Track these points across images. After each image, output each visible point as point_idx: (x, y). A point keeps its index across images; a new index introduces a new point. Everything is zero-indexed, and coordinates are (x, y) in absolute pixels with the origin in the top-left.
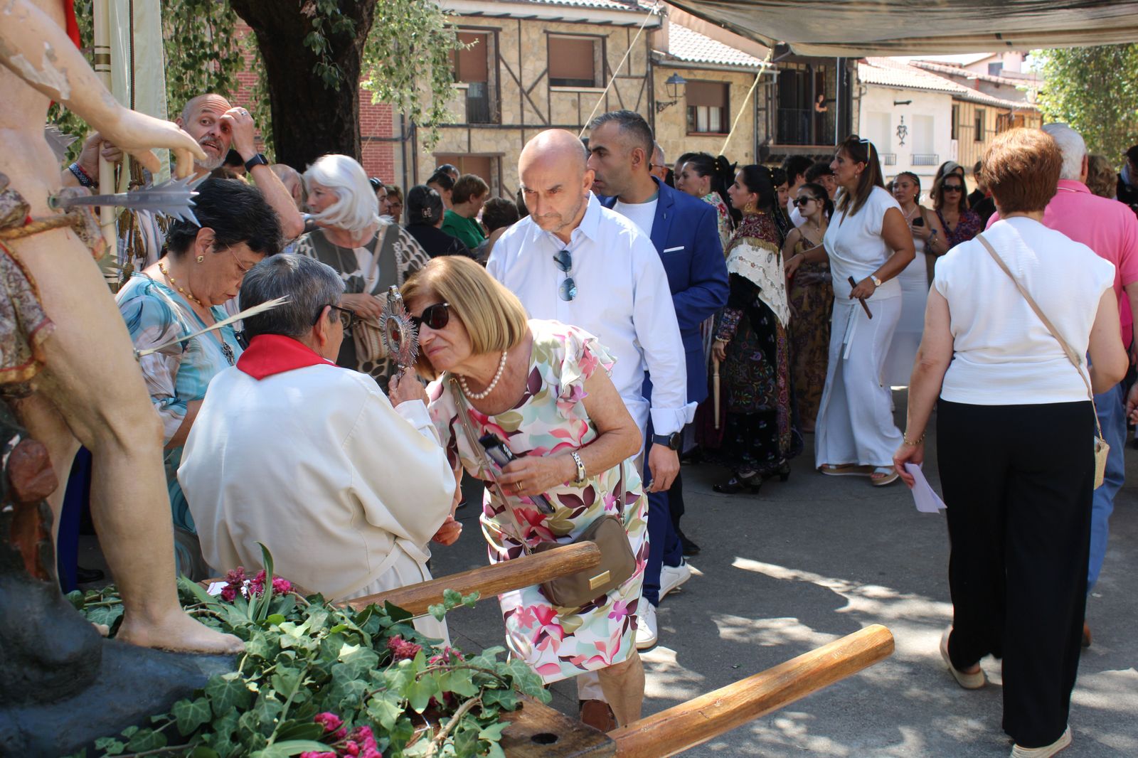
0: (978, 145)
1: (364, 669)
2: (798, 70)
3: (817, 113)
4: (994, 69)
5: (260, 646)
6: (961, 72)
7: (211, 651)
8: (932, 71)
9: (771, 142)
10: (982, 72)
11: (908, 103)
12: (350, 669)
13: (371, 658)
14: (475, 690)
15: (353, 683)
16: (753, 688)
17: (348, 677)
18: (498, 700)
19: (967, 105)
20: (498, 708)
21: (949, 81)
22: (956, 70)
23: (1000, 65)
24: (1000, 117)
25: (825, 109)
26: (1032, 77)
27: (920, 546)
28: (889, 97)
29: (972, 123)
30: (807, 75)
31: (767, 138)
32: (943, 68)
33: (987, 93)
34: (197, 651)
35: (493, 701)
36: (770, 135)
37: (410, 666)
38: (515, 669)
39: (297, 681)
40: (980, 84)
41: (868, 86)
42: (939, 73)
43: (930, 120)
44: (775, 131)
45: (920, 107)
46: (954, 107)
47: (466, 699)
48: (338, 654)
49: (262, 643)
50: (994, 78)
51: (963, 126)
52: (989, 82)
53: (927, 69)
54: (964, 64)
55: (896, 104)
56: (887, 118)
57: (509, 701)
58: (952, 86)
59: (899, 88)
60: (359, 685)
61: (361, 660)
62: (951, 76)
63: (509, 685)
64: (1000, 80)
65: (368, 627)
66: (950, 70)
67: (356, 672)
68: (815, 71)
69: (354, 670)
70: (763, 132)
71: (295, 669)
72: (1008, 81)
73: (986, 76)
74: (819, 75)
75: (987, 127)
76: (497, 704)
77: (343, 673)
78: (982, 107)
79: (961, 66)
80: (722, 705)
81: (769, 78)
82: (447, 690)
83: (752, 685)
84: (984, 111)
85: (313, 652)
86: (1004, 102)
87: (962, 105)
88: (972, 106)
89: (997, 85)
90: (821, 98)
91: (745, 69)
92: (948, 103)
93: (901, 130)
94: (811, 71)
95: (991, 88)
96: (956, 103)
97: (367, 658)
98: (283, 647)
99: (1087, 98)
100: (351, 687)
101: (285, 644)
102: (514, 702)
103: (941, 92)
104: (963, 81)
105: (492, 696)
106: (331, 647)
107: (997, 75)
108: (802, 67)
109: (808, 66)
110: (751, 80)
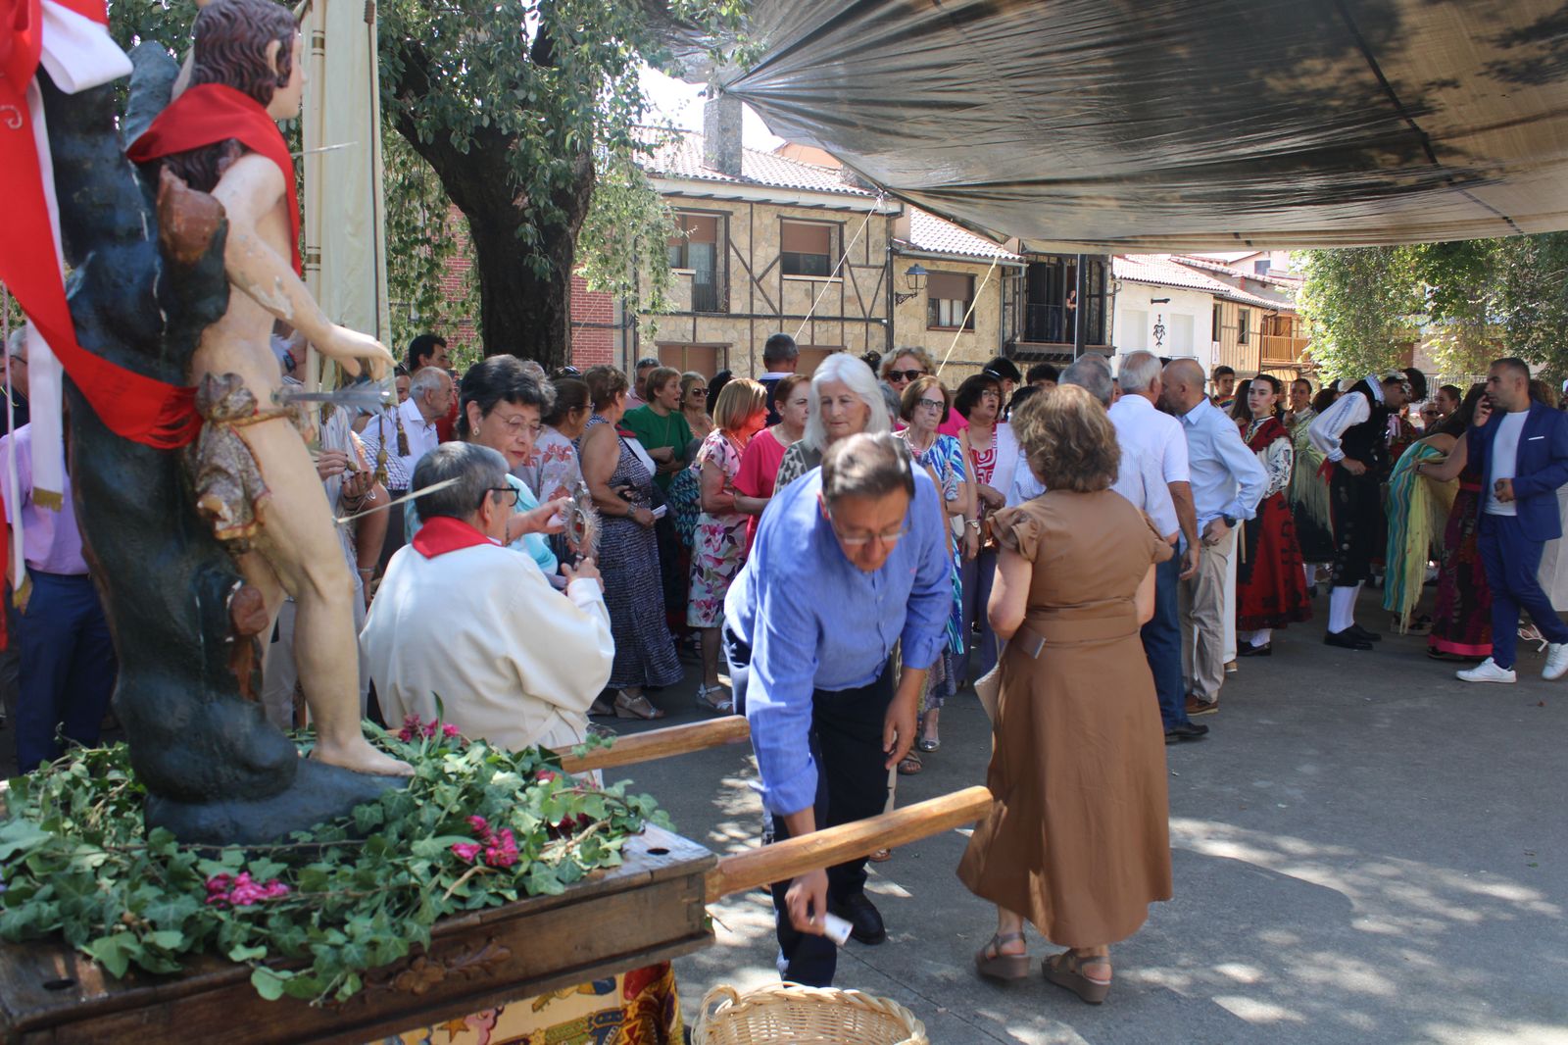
0: (1241, 350)
2: (1049, 264)
3: (1068, 309)
4: (1261, 267)
6: (1226, 269)
8: (1195, 267)
9: (1018, 339)
10: (1248, 270)
11: (1166, 301)
19: (1230, 304)
21: (1211, 279)
22: (1220, 267)
23: (1268, 264)
24: (1265, 317)
28: (1147, 293)
29: (1236, 324)
30: (1057, 270)
31: (1014, 335)
32: (1206, 265)
33: (1252, 293)
34: (375, 772)
36: (1017, 332)
40: (1246, 282)
41: (1123, 282)
42: (1202, 269)
43: (1190, 319)
44: (1023, 328)
45: (1179, 304)
46: (1216, 306)
50: (1260, 277)
51: (1226, 327)
52: (1255, 281)
53: (1187, 265)
54: (1229, 261)
55: (1153, 301)
56: (1143, 316)
58: (1214, 284)
59: (1158, 284)
62: (1215, 273)
64: (1267, 279)
66: (1214, 267)
68: (1067, 265)
70: (1009, 328)
72: (1275, 280)
73: (1253, 276)
74: (1071, 270)
75: (1252, 329)
78: (1247, 308)
79: (1225, 264)
81: (1017, 268)
84: (1249, 311)
86: (1270, 303)
87: (1225, 304)
88: (1236, 305)
89: (1264, 284)
90: (1073, 294)
92: (1209, 303)
93: (1159, 329)
94: (1062, 265)
95: (1257, 287)
96: (1219, 302)
103: (1204, 290)
104: (1227, 279)
107: (1264, 273)
108: (1053, 260)
109: (1059, 259)
110: (998, 272)
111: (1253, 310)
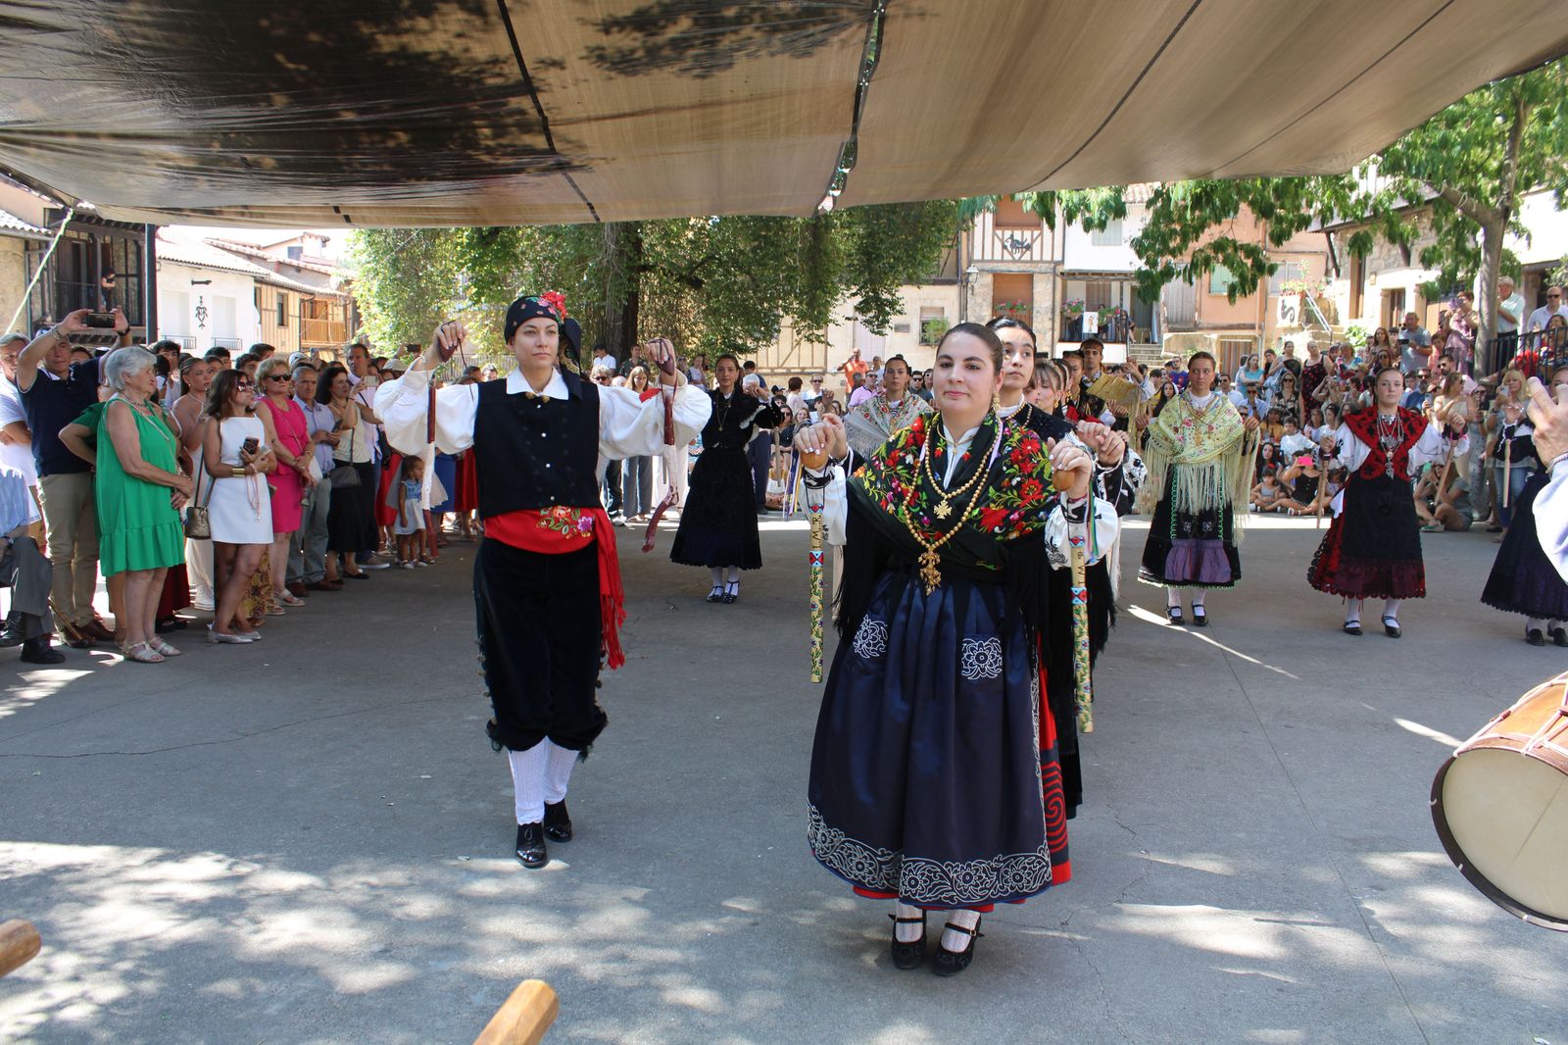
0: (282, 330)
2: (79, 239)
3: (104, 290)
4: (294, 252)
6: (261, 253)
8: (230, 251)
9: (49, 319)
10: (282, 255)
11: (207, 283)
19: (269, 287)
21: (248, 262)
22: (254, 252)
23: (300, 250)
24: (302, 301)
25: (112, 285)
26: (334, 264)
27: (338, 786)
28: (187, 275)
29: (275, 307)
30: (91, 246)
31: (44, 314)
32: (241, 249)
33: (289, 277)
36: (47, 310)
40: (281, 266)
41: (162, 262)
42: (237, 253)
43: (232, 301)
44: (55, 307)
45: (222, 286)
46: (256, 289)
50: (295, 262)
51: (266, 310)
52: (290, 265)
53: (223, 248)
54: (263, 245)
55: (193, 283)
56: (184, 297)
58: (253, 267)
59: (199, 266)
62: (250, 257)
64: (302, 264)
66: (248, 251)
68: (100, 242)
70: (38, 307)
72: (309, 266)
73: (288, 261)
74: (105, 246)
75: (291, 312)
78: (286, 291)
79: (259, 248)
81: (44, 245)
84: (287, 295)
86: (308, 287)
87: (264, 287)
88: (274, 289)
89: (298, 269)
90: (113, 273)
91: (13, 233)
92: (251, 285)
93: (201, 311)
94: (95, 241)
95: (292, 272)
96: (259, 285)
99: (401, 284)
103: (242, 272)
104: (262, 263)
107: (298, 259)
108: (84, 236)
109: (91, 235)
110: (21, 246)
111: (291, 293)
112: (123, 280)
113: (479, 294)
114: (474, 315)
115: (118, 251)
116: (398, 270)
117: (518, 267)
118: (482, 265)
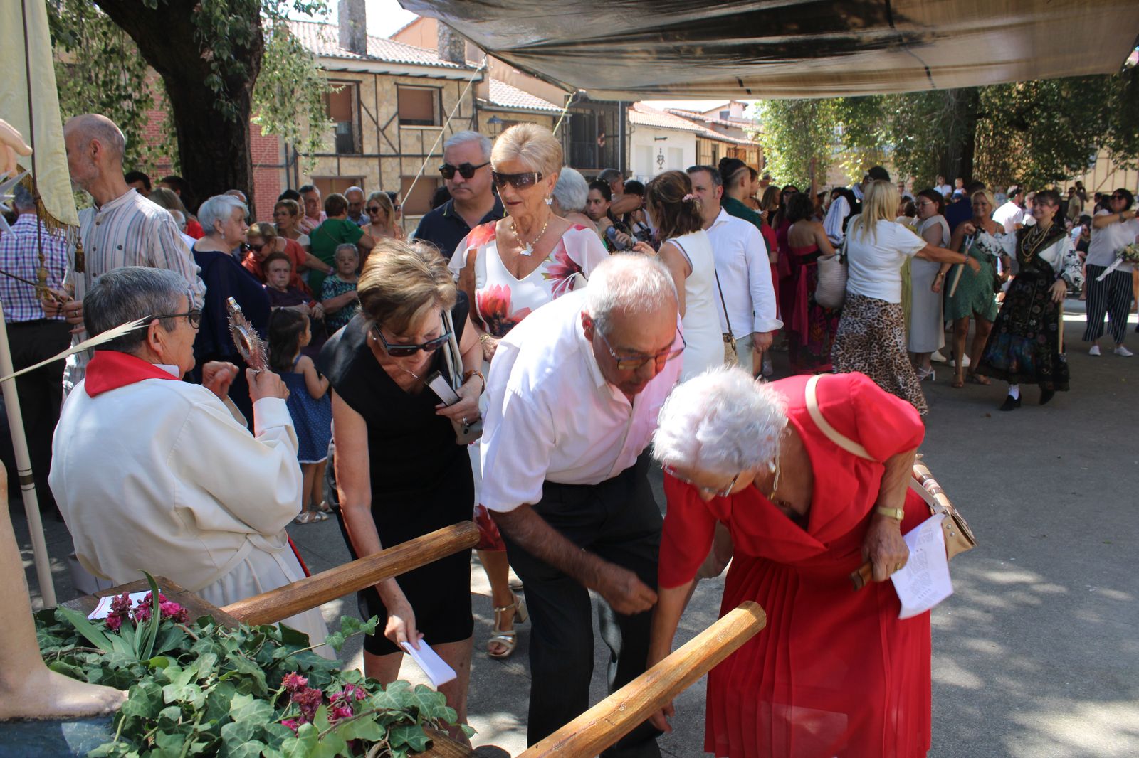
1: (258, 727)
2: (585, 114)
3: (600, 146)
4: (724, 115)
5: (140, 704)
6: (701, 117)
7: (83, 714)
8: (681, 116)
9: (567, 166)
10: (716, 118)
11: (665, 139)
12: (242, 729)
13: (265, 712)
14: (380, 730)
15: (247, 745)
16: (652, 685)
17: (240, 739)
18: (406, 740)
19: (706, 140)
20: (406, 749)
21: (692, 123)
22: (697, 116)
23: (728, 113)
24: (728, 149)
26: (751, 122)
28: (651, 134)
29: (710, 154)
30: (592, 117)
32: (688, 114)
33: (720, 133)
34: (66, 716)
35: (402, 742)
36: (566, 161)
37: (310, 731)
38: (421, 697)
39: (181, 752)
40: (714, 126)
41: (636, 126)
42: (686, 118)
43: (680, 151)
44: (570, 158)
45: (673, 142)
46: (697, 142)
47: (372, 744)
48: (229, 707)
49: (142, 700)
50: (724, 122)
51: (704, 156)
52: (721, 125)
53: (676, 115)
54: (703, 111)
55: (656, 139)
56: (649, 149)
57: (418, 741)
58: (696, 127)
59: (658, 128)
60: (254, 747)
61: (254, 716)
62: (694, 120)
63: (415, 717)
64: (729, 123)
65: (263, 654)
66: (693, 115)
67: (249, 732)
68: (597, 115)
69: (247, 730)
71: (179, 735)
72: (734, 124)
73: (719, 121)
74: (601, 118)
76: (405, 744)
77: (234, 735)
78: (716, 143)
79: (700, 113)
80: (626, 708)
81: (564, 119)
82: (352, 738)
83: (651, 682)
84: (718, 146)
85: (199, 710)
86: (732, 139)
87: (703, 140)
88: (710, 141)
89: (726, 127)
90: (603, 135)
91: (546, 113)
92: (693, 139)
93: (660, 158)
94: (594, 115)
95: (722, 129)
96: (699, 139)
97: (262, 713)
98: (167, 702)
100: (244, 750)
101: (169, 698)
102: (423, 741)
103: (688, 131)
104: (702, 124)
105: (399, 736)
106: (220, 701)
107: (726, 119)
108: (588, 112)
109: (592, 111)
110: (551, 121)
111: (721, 144)
112: (611, 139)
113: (852, 140)
114: (848, 155)
115: (608, 120)
116: (792, 124)
117: (881, 120)
118: (854, 119)
